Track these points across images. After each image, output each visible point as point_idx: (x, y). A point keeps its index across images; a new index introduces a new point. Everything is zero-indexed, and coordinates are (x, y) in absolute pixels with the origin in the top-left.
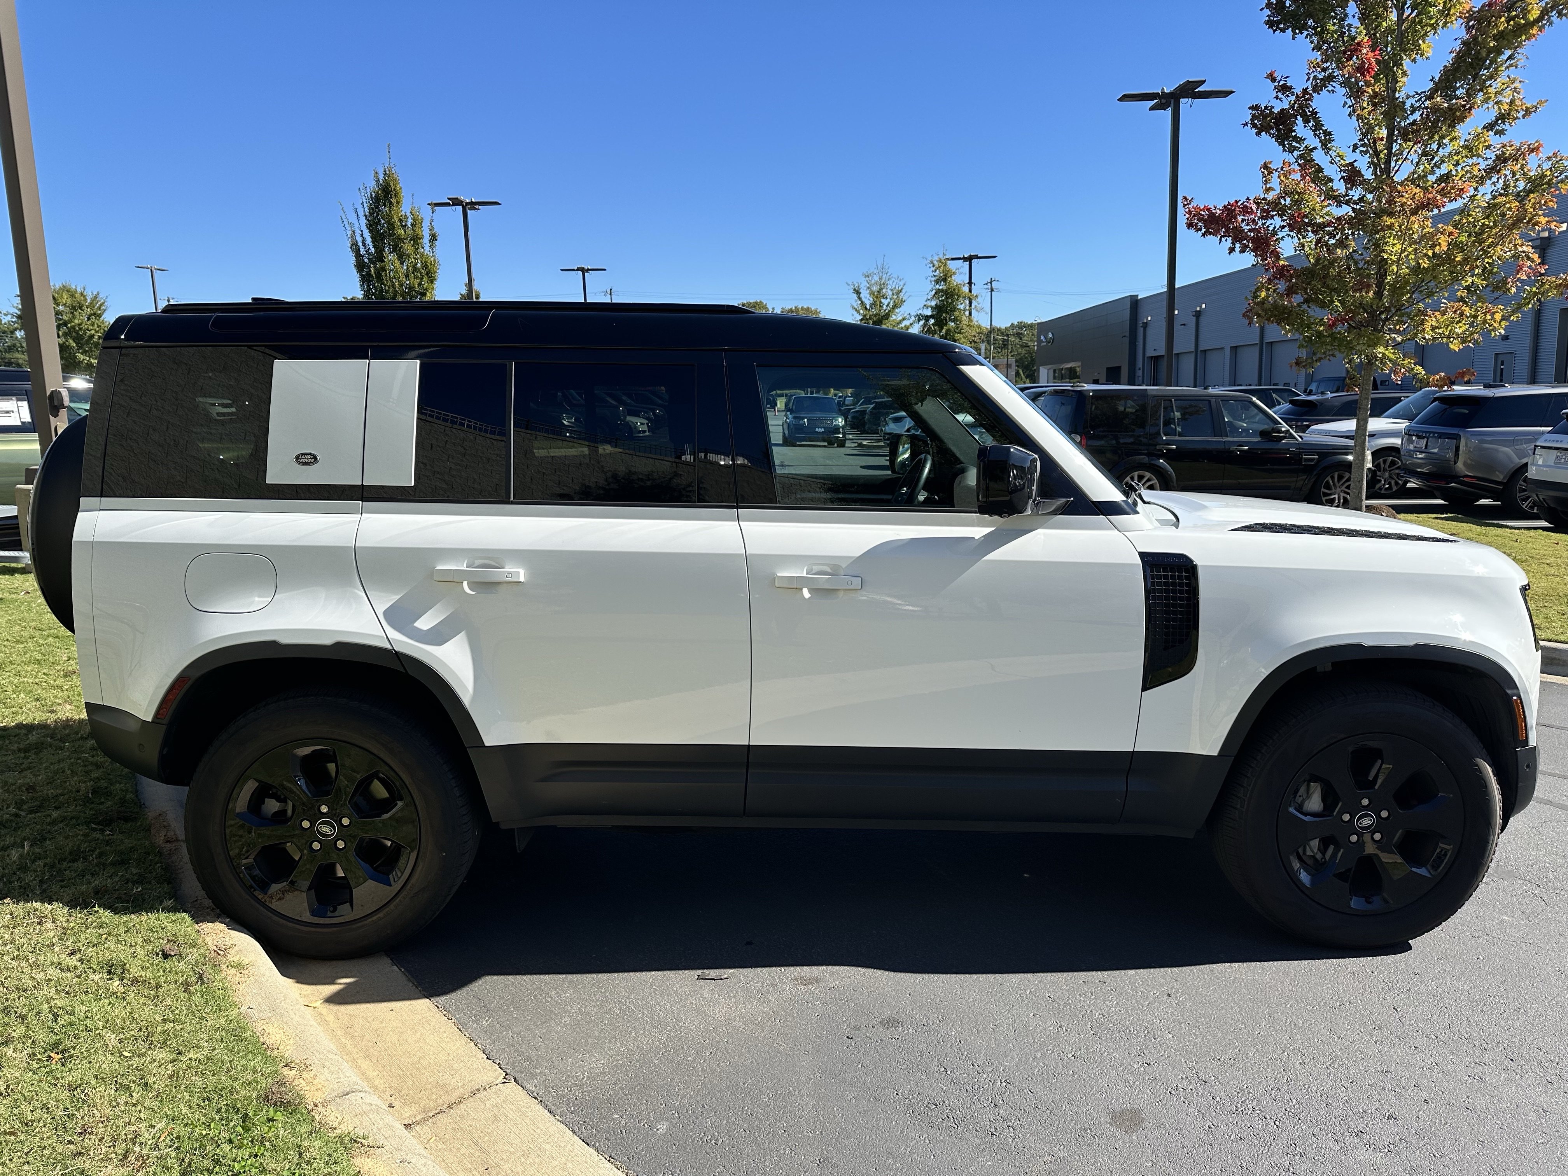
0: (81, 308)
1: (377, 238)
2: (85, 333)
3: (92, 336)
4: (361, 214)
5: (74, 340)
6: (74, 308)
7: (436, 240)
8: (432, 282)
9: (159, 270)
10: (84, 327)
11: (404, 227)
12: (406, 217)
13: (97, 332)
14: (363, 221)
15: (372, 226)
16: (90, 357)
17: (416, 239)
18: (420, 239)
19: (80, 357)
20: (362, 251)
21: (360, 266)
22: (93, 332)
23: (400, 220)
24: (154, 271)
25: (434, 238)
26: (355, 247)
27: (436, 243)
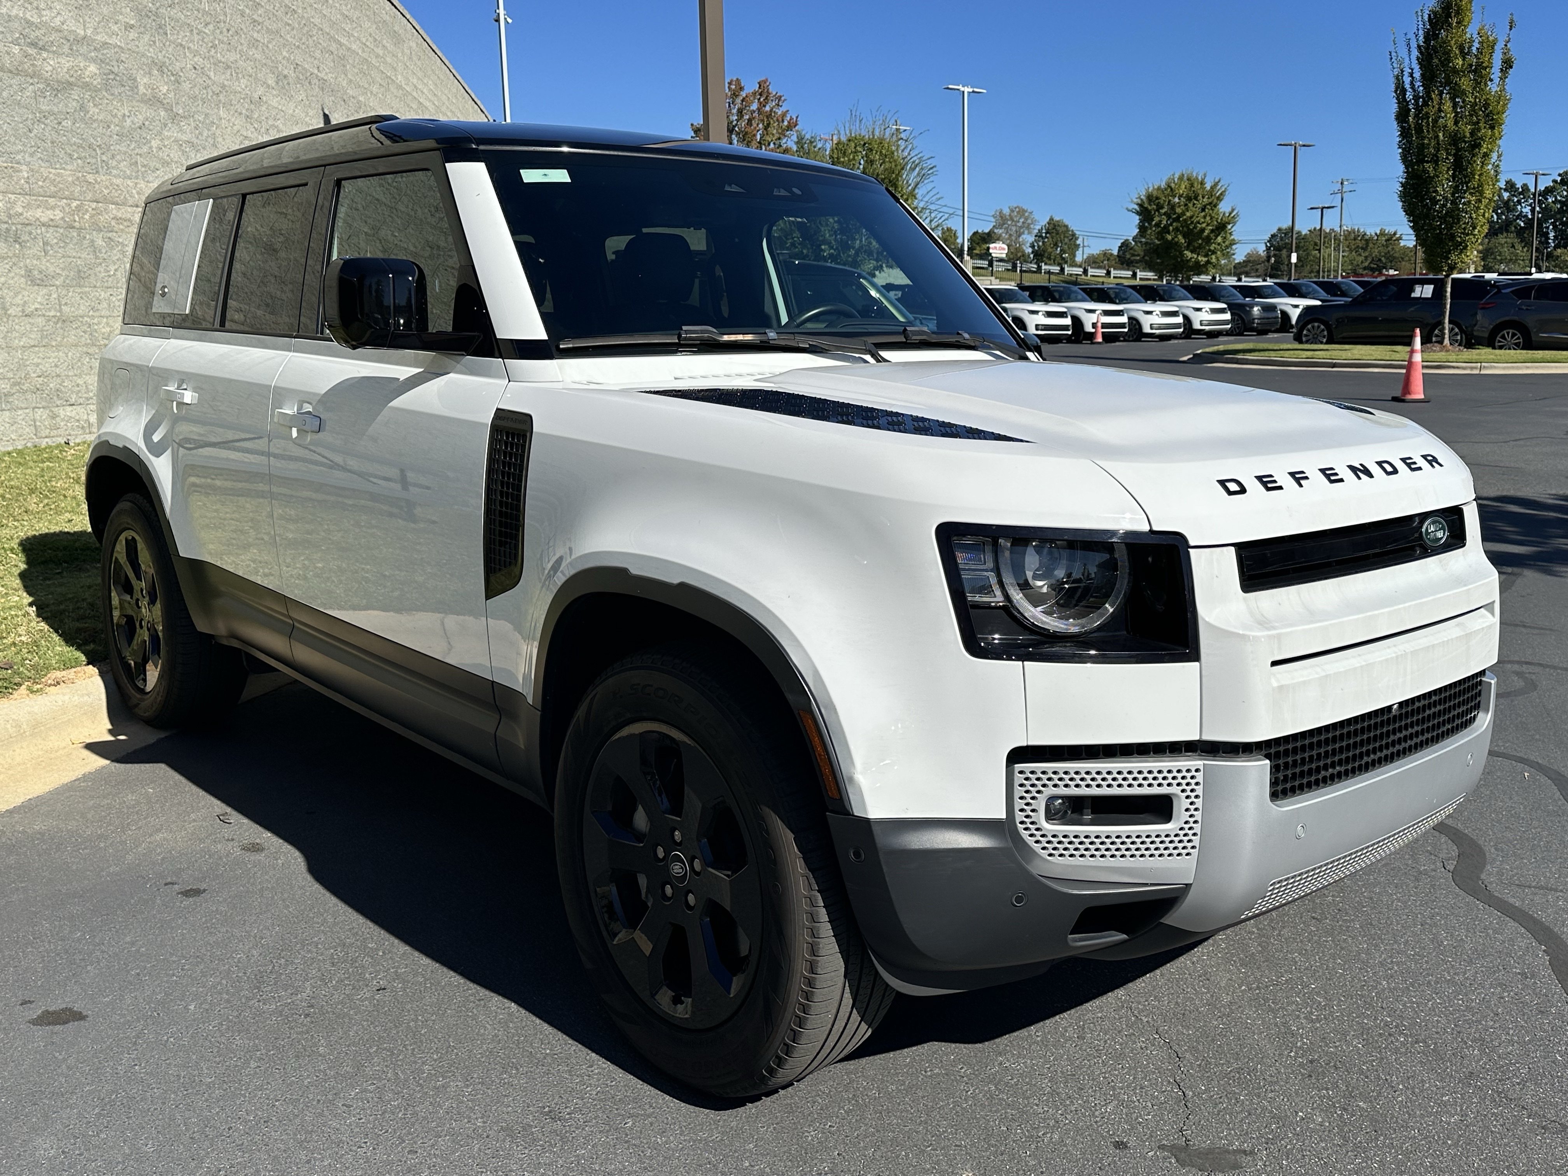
0: (1196, 198)
1: (1429, 77)
2: (1195, 227)
3: (1203, 230)
4: (1414, 45)
5: (1184, 237)
6: (1189, 199)
7: (1511, 67)
8: (1492, 128)
9: (1304, 146)
10: (1195, 220)
11: (1464, 54)
12: (1472, 41)
13: (1208, 225)
14: (1415, 53)
15: (1425, 60)
16: (1198, 255)
17: (1479, 71)
18: (1485, 68)
19: (1188, 254)
20: (1409, 95)
21: (1402, 116)
22: (1204, 225)
23: (1461, 48)
24: (1298, 148)
25: (1508, 64)
26: (1400, 90)
27: (1511, 71)
